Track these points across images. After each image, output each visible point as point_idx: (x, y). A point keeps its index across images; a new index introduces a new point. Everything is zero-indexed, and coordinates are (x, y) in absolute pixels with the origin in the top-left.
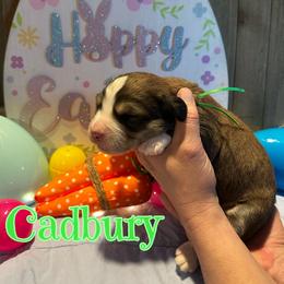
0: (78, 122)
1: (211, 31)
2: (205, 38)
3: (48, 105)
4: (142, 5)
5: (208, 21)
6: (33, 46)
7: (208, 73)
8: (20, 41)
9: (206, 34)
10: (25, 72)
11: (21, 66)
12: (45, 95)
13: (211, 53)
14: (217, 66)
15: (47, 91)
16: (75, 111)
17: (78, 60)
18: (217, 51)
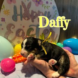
0: (21, 37)
1: (56, 13)
4: (39, 5)
5: (56, 11)
8: (4, 14)
9: (55, 14)
10: (5, 23)
11: (4, 21)
15: (12, 28)
16: (21, 34)
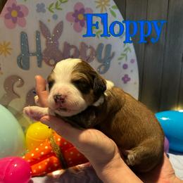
1: (128, 48)
2: (125, 53)
3: (19, 97)
6: (8, 55)
7: (126, 76)
10: (2, 74)
12: (16, 89)
13: (128, 63)
14: (132, 71)
15: (18, 86)
17: (40, 66)
18: (132, 61)
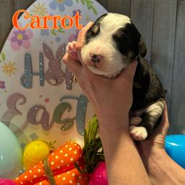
0: (40, 125)
3: (21, 114)
8: (3, 71)
10: (6, 91)
11: (4, 87)
12: (19, 107)
15: (20, 104)
17: (42, 84)
